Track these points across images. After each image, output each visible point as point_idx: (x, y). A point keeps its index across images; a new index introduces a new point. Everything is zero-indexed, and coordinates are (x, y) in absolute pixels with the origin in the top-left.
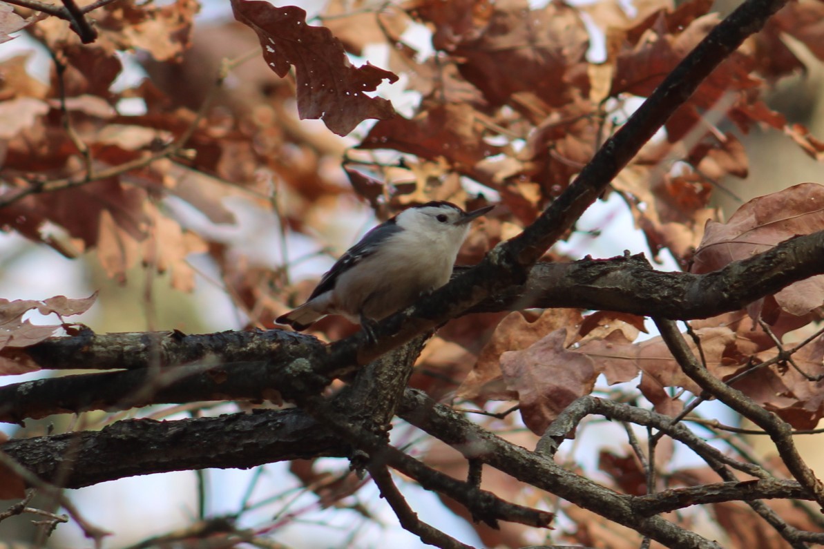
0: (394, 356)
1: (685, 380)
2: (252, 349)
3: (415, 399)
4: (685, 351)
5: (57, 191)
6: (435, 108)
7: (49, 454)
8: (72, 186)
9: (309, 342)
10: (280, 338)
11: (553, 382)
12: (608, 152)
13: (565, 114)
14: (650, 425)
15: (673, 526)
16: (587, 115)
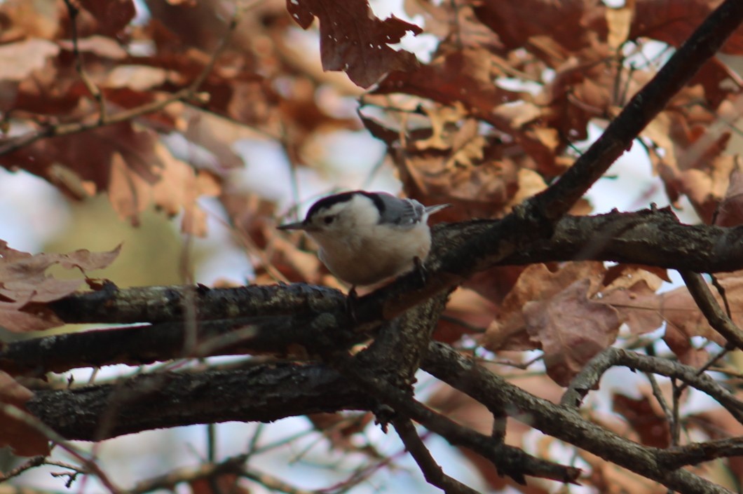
0: (419, 310)
1: (709, 331)
2: (276, 303)
3: (440, 353)
4: (712, 305)
5: (70, 135)
6: (452, 52)
7: (70, 407)
8: (85, 130)
9: (334, 295)
10: (304, 291)
11: (576, 332)
12: (636, 105)
13: (583, 58)
14: (674, 376)
15: (699, 480)
16: (606, 60)
